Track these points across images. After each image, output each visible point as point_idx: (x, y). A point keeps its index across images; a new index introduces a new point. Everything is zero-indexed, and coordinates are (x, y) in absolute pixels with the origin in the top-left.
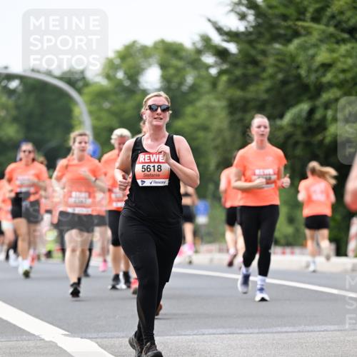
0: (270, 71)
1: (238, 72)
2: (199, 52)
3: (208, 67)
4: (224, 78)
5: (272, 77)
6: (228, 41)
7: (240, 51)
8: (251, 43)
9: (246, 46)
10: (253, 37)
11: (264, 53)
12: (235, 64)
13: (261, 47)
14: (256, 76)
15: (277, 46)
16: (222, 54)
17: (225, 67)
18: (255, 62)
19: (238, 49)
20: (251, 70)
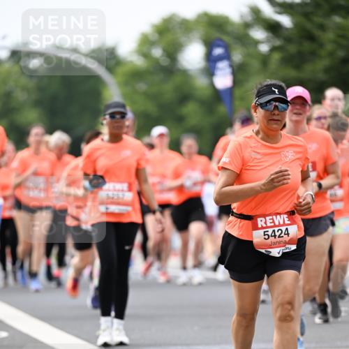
0: (329, 47)
1: (292, 49)
2: (247, 26)
3: (257, 43)
4: (276, 56)
5: (331, 54)
6: (280, 13)
7: (296, 25)
8: (307, 15)
9: (302, 20)
10: (309, 9)
11: (322, 27)
12: (288, 40)
13: (318, 19)
14: (313, 54)
15: (337, 19)
16: (273, 28)
17: (278, 43)
18: (311, 38)
19: (293, 23)
20: (307, 46)
